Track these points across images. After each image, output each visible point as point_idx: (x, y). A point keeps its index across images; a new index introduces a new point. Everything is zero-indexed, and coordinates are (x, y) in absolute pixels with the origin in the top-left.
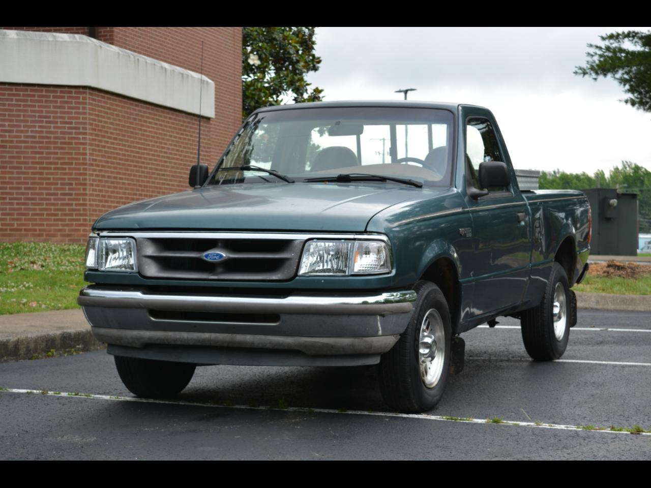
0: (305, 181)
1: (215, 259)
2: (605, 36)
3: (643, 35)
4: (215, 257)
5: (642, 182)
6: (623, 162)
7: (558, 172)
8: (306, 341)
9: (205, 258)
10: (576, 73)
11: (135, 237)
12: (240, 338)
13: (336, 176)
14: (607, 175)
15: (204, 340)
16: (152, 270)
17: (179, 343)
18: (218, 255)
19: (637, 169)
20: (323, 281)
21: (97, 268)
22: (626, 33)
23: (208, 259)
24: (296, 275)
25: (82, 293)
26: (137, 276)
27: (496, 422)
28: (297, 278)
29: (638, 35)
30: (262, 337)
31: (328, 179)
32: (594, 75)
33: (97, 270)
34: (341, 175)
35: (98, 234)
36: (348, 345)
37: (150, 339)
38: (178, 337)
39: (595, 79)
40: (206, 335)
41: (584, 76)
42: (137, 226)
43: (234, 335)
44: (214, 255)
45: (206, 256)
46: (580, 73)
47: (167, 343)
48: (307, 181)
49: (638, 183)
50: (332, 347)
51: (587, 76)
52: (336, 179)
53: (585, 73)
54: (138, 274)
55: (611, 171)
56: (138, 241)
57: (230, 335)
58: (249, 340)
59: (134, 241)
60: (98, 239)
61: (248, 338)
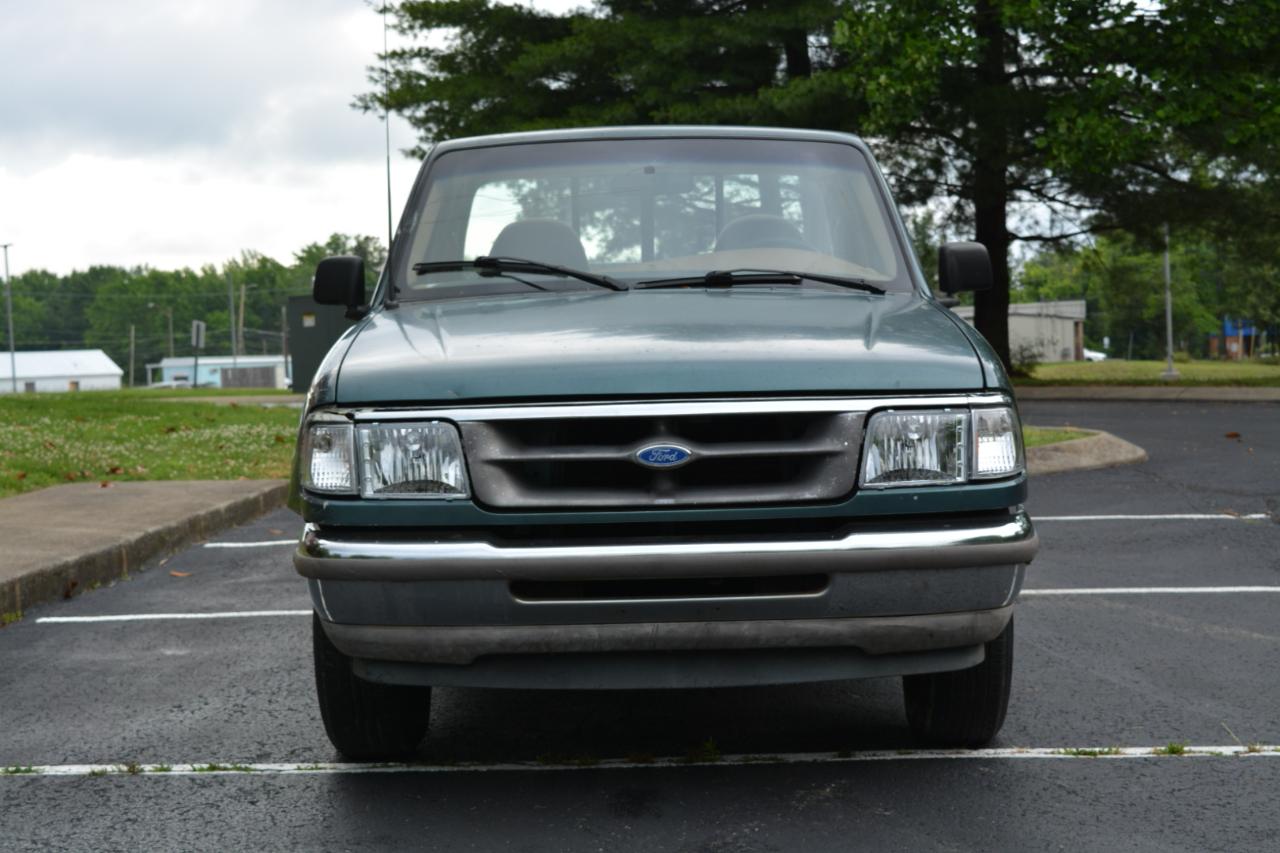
0: (640, 286)
1: (668, 461)
2: (383, 53)
3: (441, 54)
4: (667, 457)
5: (273, 281)
6: (243, 252)
7: (146, 268)
8: (878, 627)
9: (643, 461)
10: (354, 106)
11: (455, 419)
12: (725, 628)
13: (704, 275)
14: (220, 271)
15: (641, 639)
16: (507, 495)
17: (577, 648)
18: (673, 451)
19: (264, 261)
20: (916, 498)
21: (355, 493)
22: (416, 49)
23: (652, 464)
24: (856, 487)
25: (313, 550)
26: (471, 507)
27: (1173, 751)
28: (859, 493)
29: (432, 54)
30: (780, 624)
31: (689, 281)
32: (382, 111)
33: (358, 497)
34: (714, 272)
35: (350, 416)
36: (963, 628)
37: (502, 643)
38: (576, 635)
39: (382, 118)
40: (647, 629)
41: (364, 113)
42: (451, 395)
43: (713, 624)
44: (664, 453)
45: (646, 455)
46: (360, 107)
47: (545, 650)
48: (644, 286)
49: (267, 281)
50: (931, 634)
51: (369, 112)
52: (703, 281)
53: (367, 108)
54: (471, 503)
55: (224, 266)
56: (463, 428)
57: (703, 624)
58: (747, 633)
59: (452, 427)
60: (352, 426)
61: (746, 628)
